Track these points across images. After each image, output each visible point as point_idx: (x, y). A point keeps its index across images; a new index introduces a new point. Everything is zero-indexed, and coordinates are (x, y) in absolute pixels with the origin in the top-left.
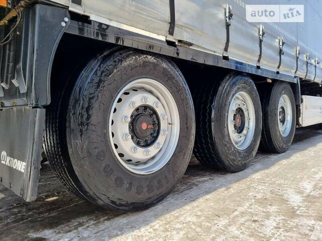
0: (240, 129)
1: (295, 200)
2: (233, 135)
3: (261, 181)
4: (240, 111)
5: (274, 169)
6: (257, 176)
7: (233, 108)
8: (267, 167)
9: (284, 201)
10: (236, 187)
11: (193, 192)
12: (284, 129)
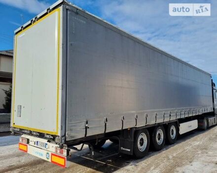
0: (159, 139)
1: (171, 157)
2: (158, 141)
3: (165, 153)
4: (159, 134)
5: (169, 150)
6: (164, 152)
7: (157, 134)
8: (167, 149)
9: (168, 157)
10: (158, 155)
11: (149, 155)
12: (173, 136)
